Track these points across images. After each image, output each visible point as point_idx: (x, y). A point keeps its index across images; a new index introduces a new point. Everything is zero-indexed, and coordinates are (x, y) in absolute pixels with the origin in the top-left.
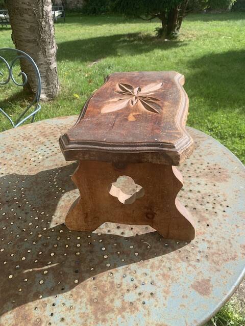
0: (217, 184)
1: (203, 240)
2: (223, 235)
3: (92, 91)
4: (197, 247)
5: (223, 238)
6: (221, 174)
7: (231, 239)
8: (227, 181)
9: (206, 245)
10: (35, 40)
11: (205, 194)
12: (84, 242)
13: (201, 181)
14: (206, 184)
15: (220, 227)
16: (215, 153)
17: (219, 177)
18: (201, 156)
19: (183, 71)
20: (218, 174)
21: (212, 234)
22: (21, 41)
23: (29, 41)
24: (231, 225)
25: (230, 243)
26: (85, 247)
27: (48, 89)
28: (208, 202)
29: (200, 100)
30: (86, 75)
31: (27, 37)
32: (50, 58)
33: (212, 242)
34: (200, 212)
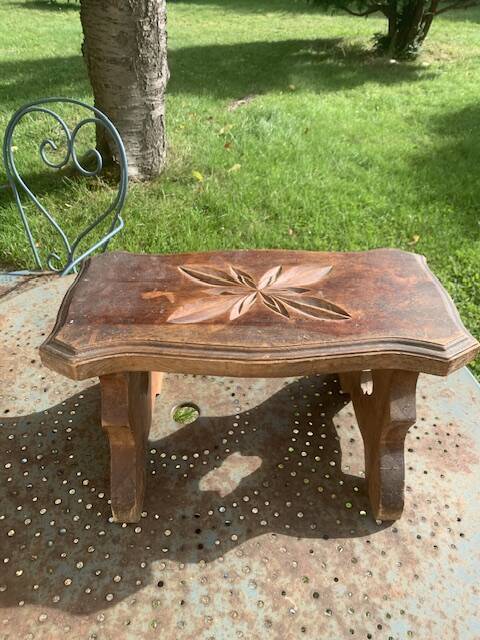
0: (449, 474)
1: (403, 612)
2: (443, 607)
3: (228, 166)
4: (388, 626)
5: (443, 615)
6: (460, 450)
7: (459, 621)
8: (469, 472)
9: (406, 625)
10: (127, 59)
11: (421, 496)
12: (171, 580)
13: (416, 461)
14: (425, 472)
15: (439, 586)
16: (454, 394)
17: (454, 457)
18: (424, 398)
19: (419, 139)
20: (452, 450)
21: (421, 600)
22: (100, 59)
23: (114, 61)
24: (464, 585)
25: (454, 629)
26: (172, 589)
27: (144, 157)
28: (423, 519)
29: (444, 210)
30: (222, 131)
31: (112, 52)
32: (153, 98)
33: (418, 620)
34: (404, 540)
